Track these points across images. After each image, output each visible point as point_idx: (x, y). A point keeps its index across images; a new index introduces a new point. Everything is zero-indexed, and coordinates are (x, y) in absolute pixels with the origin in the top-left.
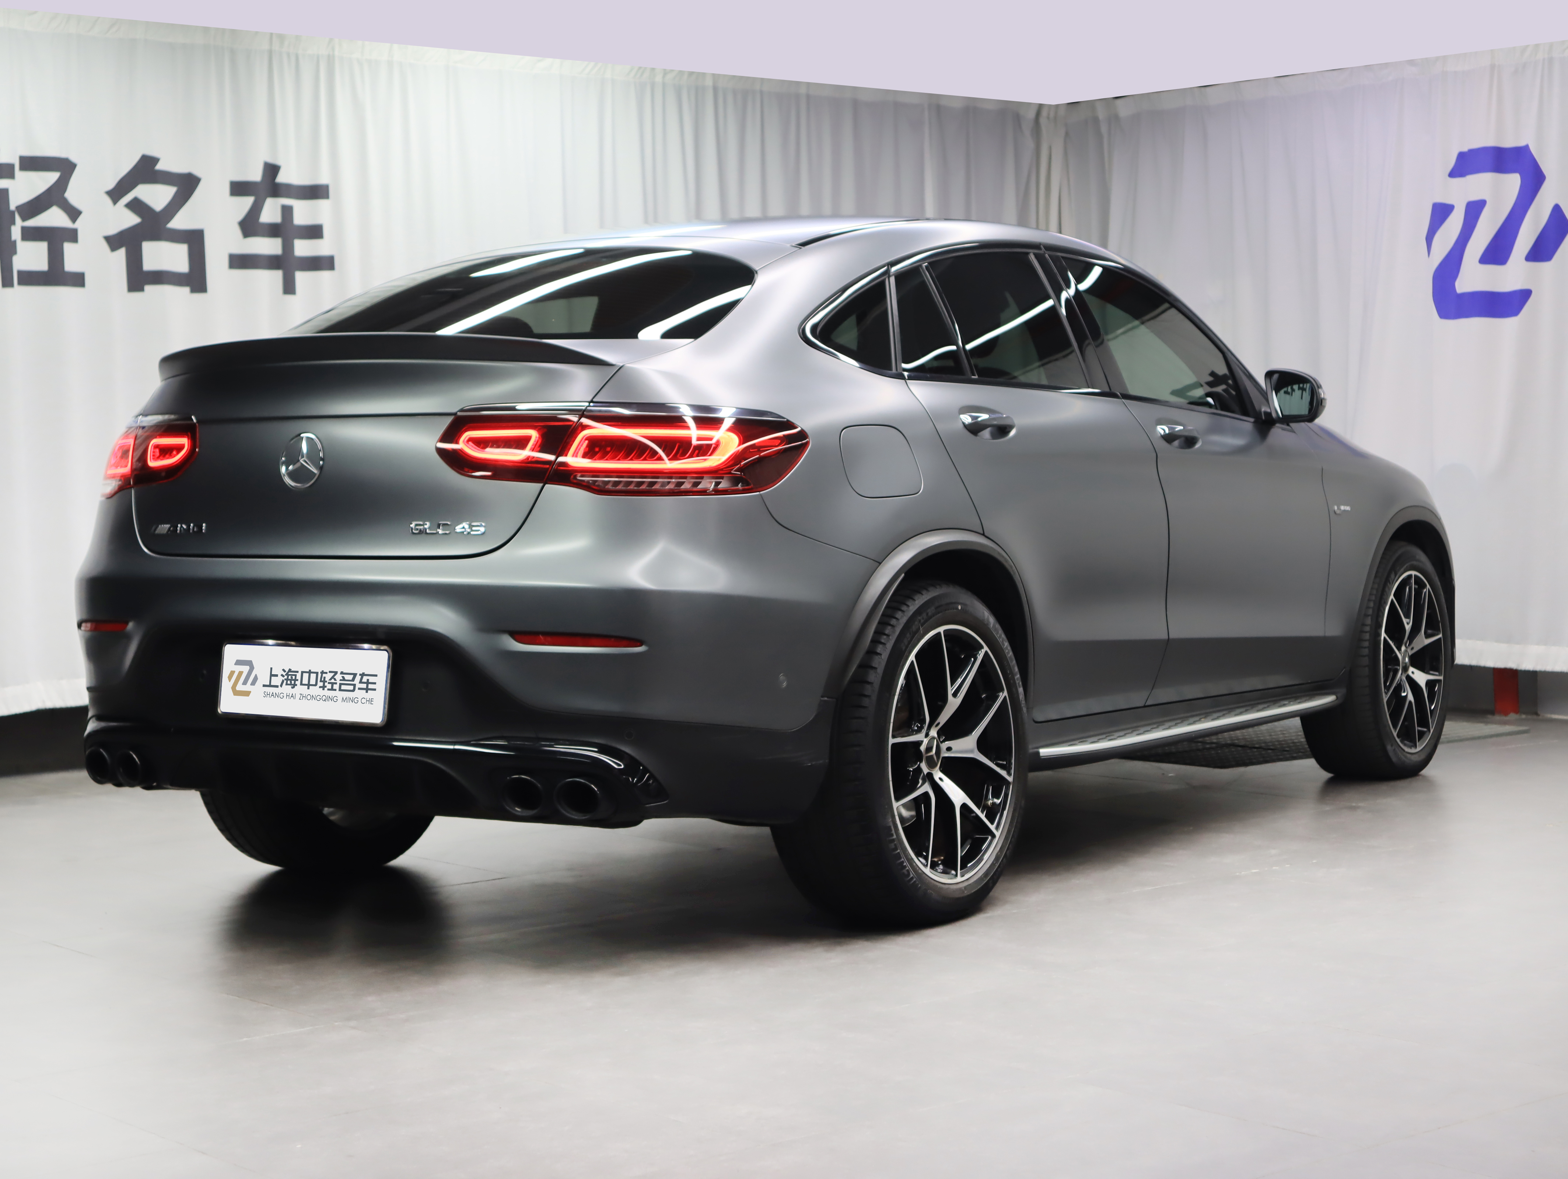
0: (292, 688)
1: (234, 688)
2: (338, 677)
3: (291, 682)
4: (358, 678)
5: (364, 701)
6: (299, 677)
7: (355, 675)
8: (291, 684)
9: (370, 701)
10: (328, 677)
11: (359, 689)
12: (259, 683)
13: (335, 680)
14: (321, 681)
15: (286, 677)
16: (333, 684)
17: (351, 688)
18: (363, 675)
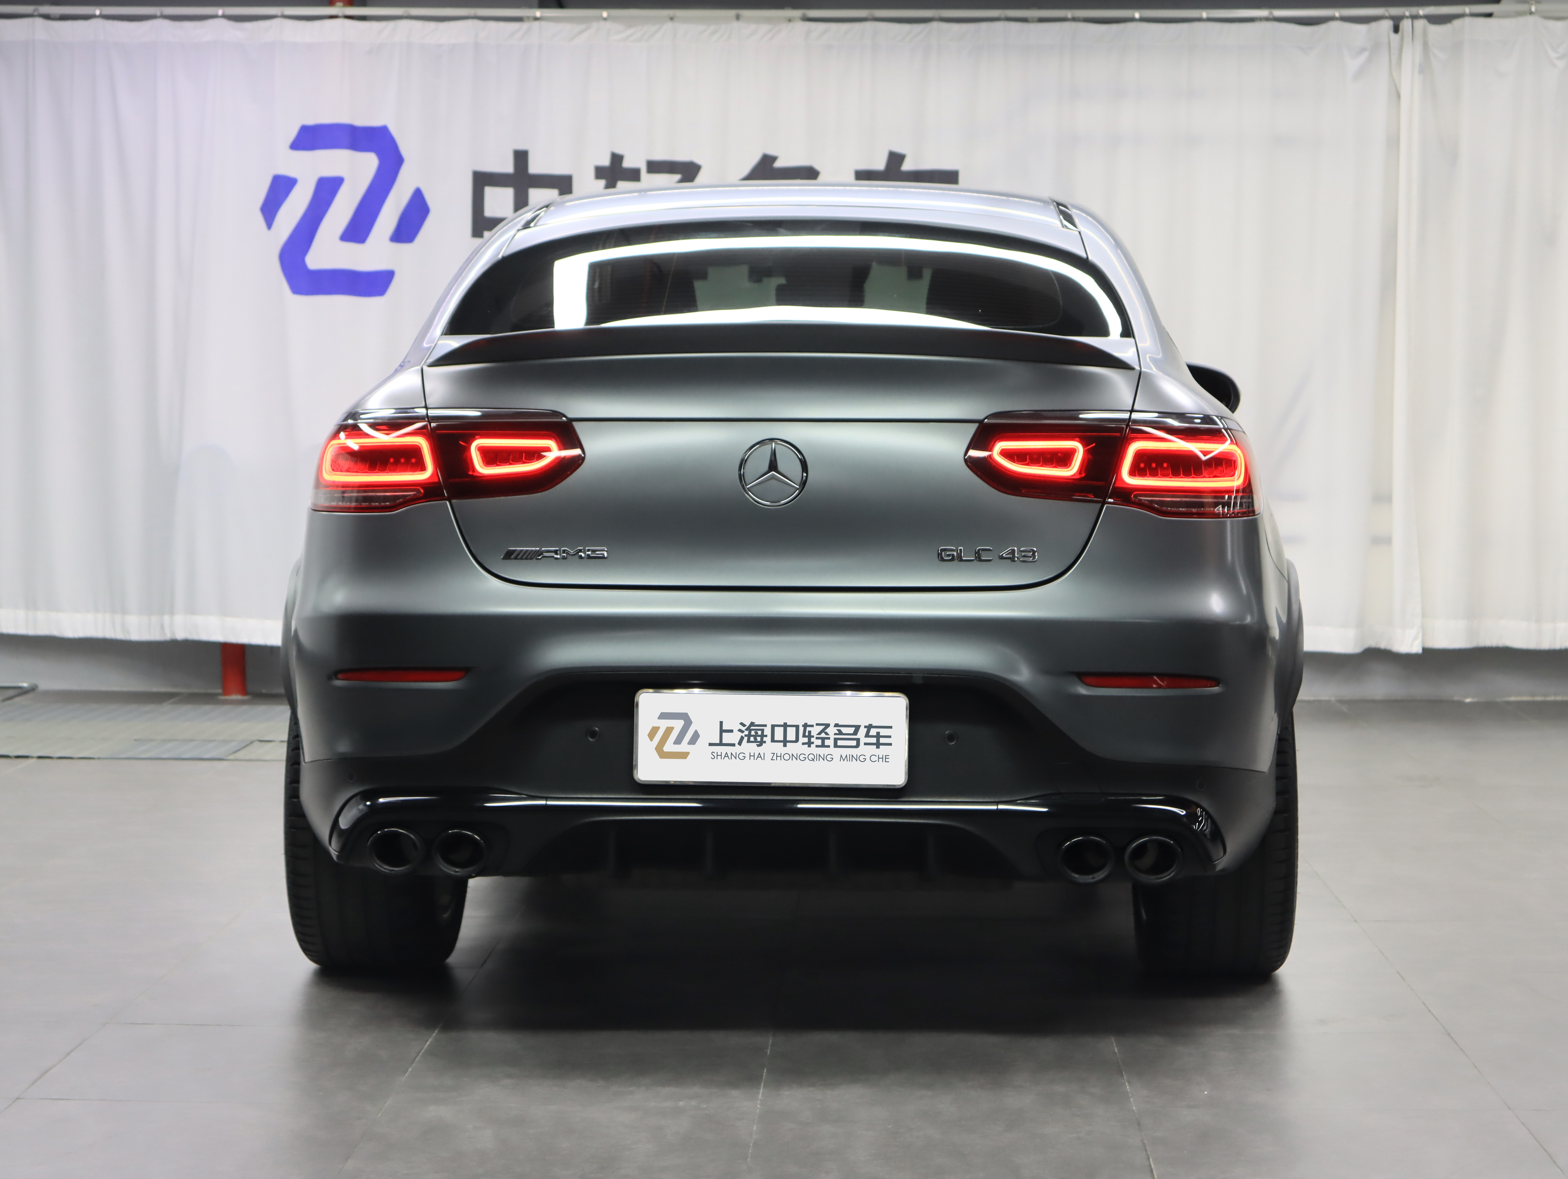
0: (758, 746)
1: (659, 749)
2: (832, 731)
3: (755, 739)
4: (862, 732)
5: (873, 758)
6: (768, 731)
7: (857, 728)
8: (756, 741)
9: (885, 758)
10: (815, 731)
11: (865, 744)
12: (702, 742)
13: (827, 734)
14: (804, 736)
15: (746, 733)
16: (823, 739)
17: (854, 743)
18: (869, 727)
